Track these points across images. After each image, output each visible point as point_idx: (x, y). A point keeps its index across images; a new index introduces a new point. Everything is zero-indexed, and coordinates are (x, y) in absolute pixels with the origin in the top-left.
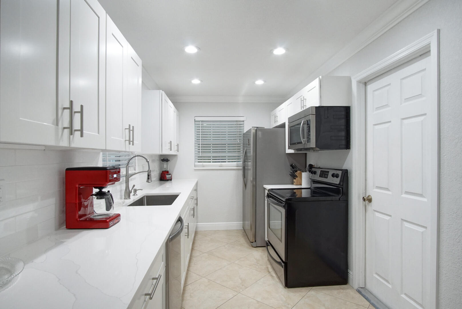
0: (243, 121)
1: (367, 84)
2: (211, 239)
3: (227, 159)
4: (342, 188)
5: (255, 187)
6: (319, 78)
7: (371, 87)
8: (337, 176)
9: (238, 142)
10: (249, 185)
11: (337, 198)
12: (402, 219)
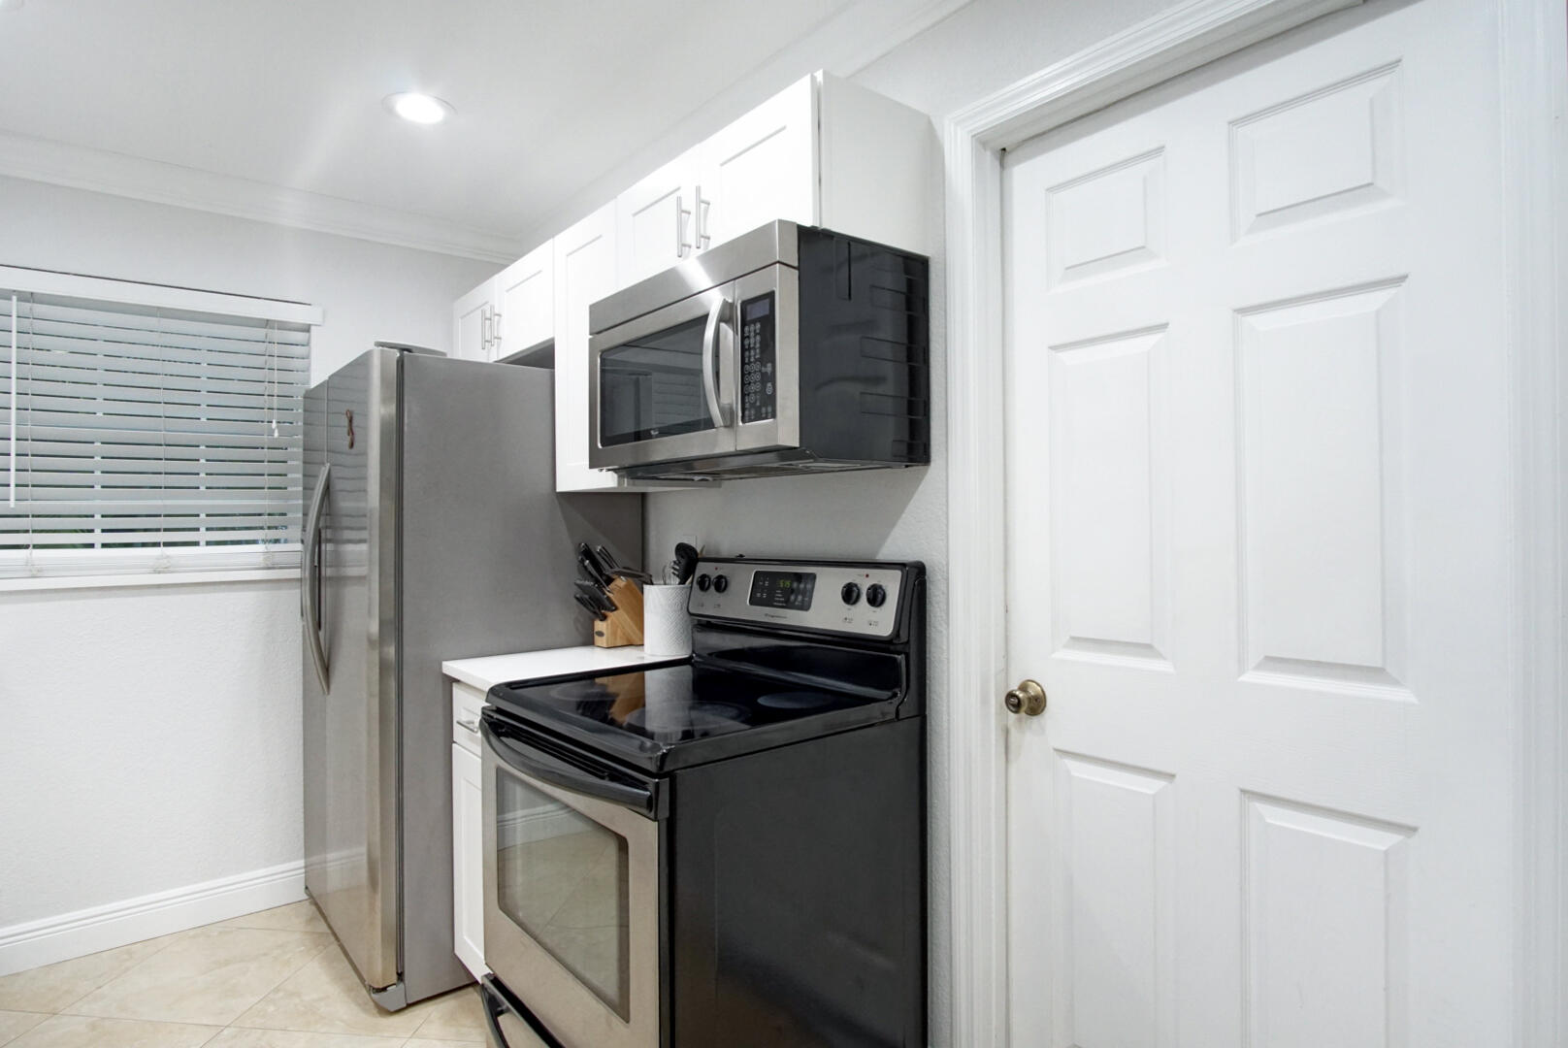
0: (307, 329)
1: (1009, 158)
2: (93, 1027)
3: (203, 529)
4: (903, 656)
5: (394, 673)
6: (813, 79)
7: (1029, 175)
8: (876, 597)
9: (276, 434)
10: (357, 665)
11: (889, 708)
12: (1243, 791)
